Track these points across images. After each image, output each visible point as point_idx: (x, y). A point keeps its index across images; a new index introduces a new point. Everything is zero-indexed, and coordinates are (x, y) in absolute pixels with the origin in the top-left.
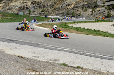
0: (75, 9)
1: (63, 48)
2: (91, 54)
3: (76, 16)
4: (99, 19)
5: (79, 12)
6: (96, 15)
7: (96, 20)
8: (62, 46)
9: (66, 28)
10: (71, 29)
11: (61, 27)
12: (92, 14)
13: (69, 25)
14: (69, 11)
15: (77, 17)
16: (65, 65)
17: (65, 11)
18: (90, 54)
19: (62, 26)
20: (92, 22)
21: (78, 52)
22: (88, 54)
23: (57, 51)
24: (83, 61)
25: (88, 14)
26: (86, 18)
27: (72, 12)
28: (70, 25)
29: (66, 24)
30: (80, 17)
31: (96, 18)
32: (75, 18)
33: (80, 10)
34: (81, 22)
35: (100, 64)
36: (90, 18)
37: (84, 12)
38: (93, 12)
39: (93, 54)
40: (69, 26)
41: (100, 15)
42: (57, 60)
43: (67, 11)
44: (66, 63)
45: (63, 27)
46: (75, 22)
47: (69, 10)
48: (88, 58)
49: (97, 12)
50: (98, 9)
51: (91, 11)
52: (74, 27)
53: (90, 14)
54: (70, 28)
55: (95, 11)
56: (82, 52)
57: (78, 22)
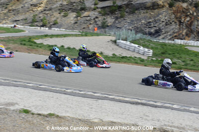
0: (47, 12)
1: (24, 82)
2: (74, 91)
3: (49, 25)
4: (88, 31)
5: (55, 19)
6: (84, 23)
7: (83, 32)
8: (22, 79)
9: (31, 45)
10: (40, 47)
11: (21, 44)
12: (76, 23)
13: (36, 41)
14: (36, 15)
15: (50, 28)
16: (26, 112)
17: (29, 16)
18: (72, 92)
19: (24, 42)
20: (76, 35)
21: (50, 88)
22: (69, 91)
23: (13, 88)
24: (59, 103)
25: (69, 22)
26: (66, 29)
27: (41, 18)
28: (38, 41)
29: (30, 38)
30: (57, 28)
31: (84, 28)
32: (47, 29)
33: (56, 14)
34: (57, 36)
35: (88, 108)
36: (73, 29)
37: (63, 18)
38: (79, 18)
39: (78, 92)
40: (35, 43)
41: (91, 24)
42: (13, 104)
43: (32, 15)
44: (29, 109)
45: (25, 44)
46: (46, 36)
47: (37, 13)
48: (67, 98)
49: (84, 18)
50: (86, 14)
51: (75, 17)
52: (45, 44)
53: (73, 22)
54: (37, 46)
55: (82, 16)
56: (58, 89)
57: (52, 36)
